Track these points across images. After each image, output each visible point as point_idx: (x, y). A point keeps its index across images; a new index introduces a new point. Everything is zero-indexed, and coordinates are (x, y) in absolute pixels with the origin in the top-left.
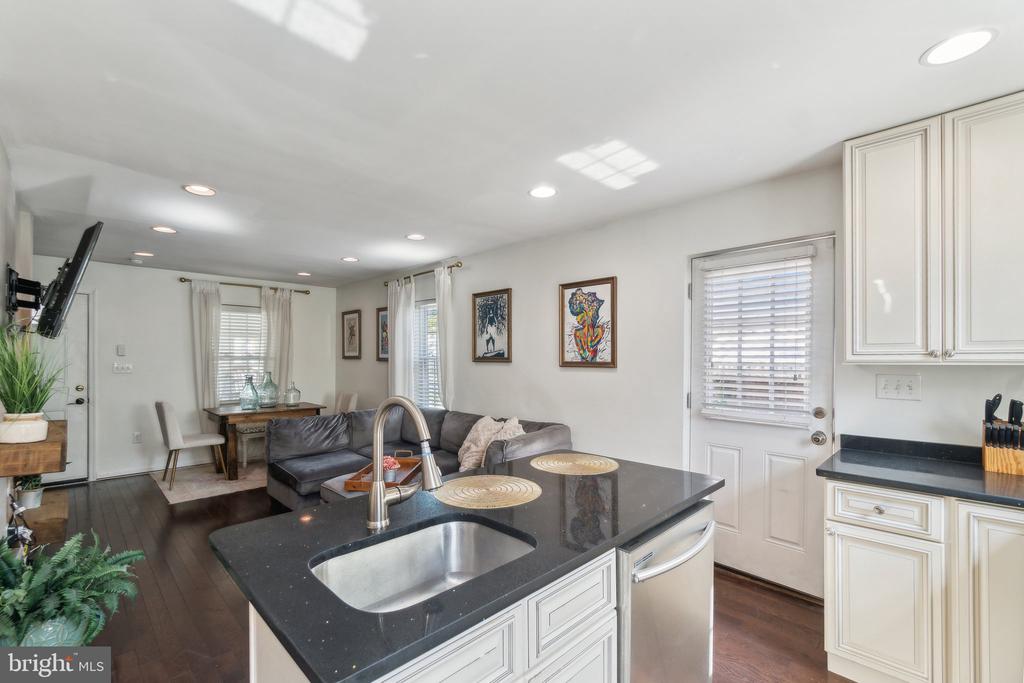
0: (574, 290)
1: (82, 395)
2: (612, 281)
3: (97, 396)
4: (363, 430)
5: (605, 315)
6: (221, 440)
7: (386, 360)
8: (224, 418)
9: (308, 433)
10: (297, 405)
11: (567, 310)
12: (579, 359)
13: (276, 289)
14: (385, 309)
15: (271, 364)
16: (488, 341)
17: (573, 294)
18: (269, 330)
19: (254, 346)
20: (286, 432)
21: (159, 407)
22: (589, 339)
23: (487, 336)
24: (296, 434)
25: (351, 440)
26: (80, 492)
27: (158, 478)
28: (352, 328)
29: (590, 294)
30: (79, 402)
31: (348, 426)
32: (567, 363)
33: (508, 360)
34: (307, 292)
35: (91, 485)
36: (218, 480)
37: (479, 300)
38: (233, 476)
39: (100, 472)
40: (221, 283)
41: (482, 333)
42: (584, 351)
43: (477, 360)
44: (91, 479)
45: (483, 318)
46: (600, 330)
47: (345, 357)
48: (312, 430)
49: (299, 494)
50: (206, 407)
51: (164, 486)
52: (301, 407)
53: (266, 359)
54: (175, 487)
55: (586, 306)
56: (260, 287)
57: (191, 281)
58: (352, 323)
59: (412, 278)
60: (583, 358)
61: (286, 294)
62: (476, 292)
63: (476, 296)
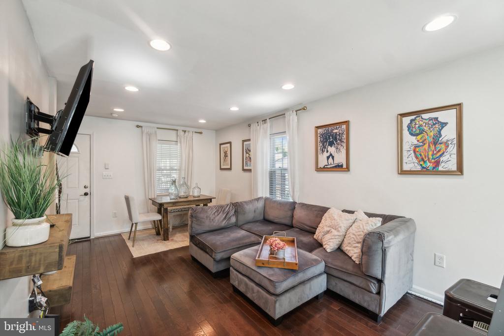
0: (413, 117)
1: (87, 190)
2: (459, 107)
3: (95, 192)
4: (244, 214)
5: (449, 133)
6: (159, 217)
7: (250, 170)
8: (161, 205)
9: (214, 216)
10: (199, 197)
11: (406, 132)
12: (419, 168)
13: (185, 131)
14: (249, 140)
15: (183, 173)
16: (328, 158)
17: (412, 121)
18: (181, 154)
19: (175, 163)
20: (202, 215)
21: (127, 199)
22: (430, 153)
23: (328, 154)
24: (207, 217)
25: (237, 220)
26: (86, 244)
27: (125, 237)
28: (226, 153)
29: (430, 119)
30: (86, 194)
31: (235, 211)
32: (405, 171)
33: (348, 169)
34: (201, 133)
35: (92, 241)
36: (158, 240)
37: (320, 131)
38: (166, 238)
39: (97, 233)
40: (157, 128)
41: (323, 152)
42: (424, 162)
43: (319, 169)
44: (92, 237)
45: (323, 142)
46: (443, 146)
47: (221, 169)
48: (216, 214)
49: (214, 259)
50: (150, 198)
51: (129, 244)
52: (201, 198)
53: (180, 170)
54: (135, 244)
55: (426, 129)
56: (177, 130)
57: (141, 127)
58: (226, 149)
59: (268, 120)
60: (424, 168)
61: (191, 134)
62: (317, 126)
63: (318, 127)
